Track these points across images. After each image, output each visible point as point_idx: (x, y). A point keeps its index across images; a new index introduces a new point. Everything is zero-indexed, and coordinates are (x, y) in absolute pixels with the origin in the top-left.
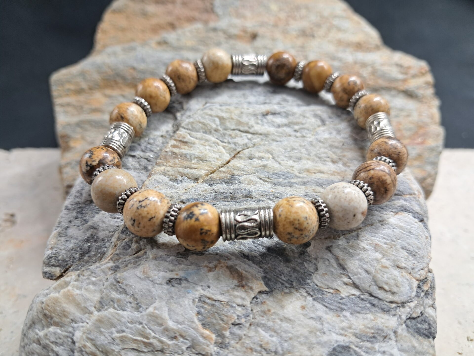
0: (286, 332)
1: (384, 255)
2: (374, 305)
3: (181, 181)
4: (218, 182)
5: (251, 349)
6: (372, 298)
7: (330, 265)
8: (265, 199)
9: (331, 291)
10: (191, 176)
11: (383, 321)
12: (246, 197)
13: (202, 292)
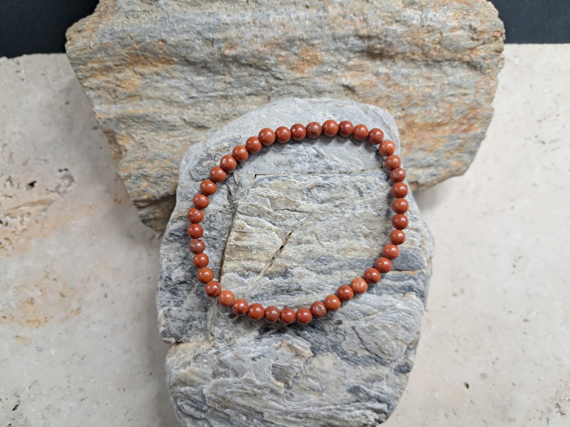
0: (324, 379)
1: (388, 332)
2: (377, 361)
3: (248, 276)
4: (276, 275)
5: (305, 390)
6: (376, 357)
7: (353, 338)
8: (311, 291)
9: (352, 352)
10: (254, 270)
11: (380, 370)
12: (297, 290)
13: (273, 362)
